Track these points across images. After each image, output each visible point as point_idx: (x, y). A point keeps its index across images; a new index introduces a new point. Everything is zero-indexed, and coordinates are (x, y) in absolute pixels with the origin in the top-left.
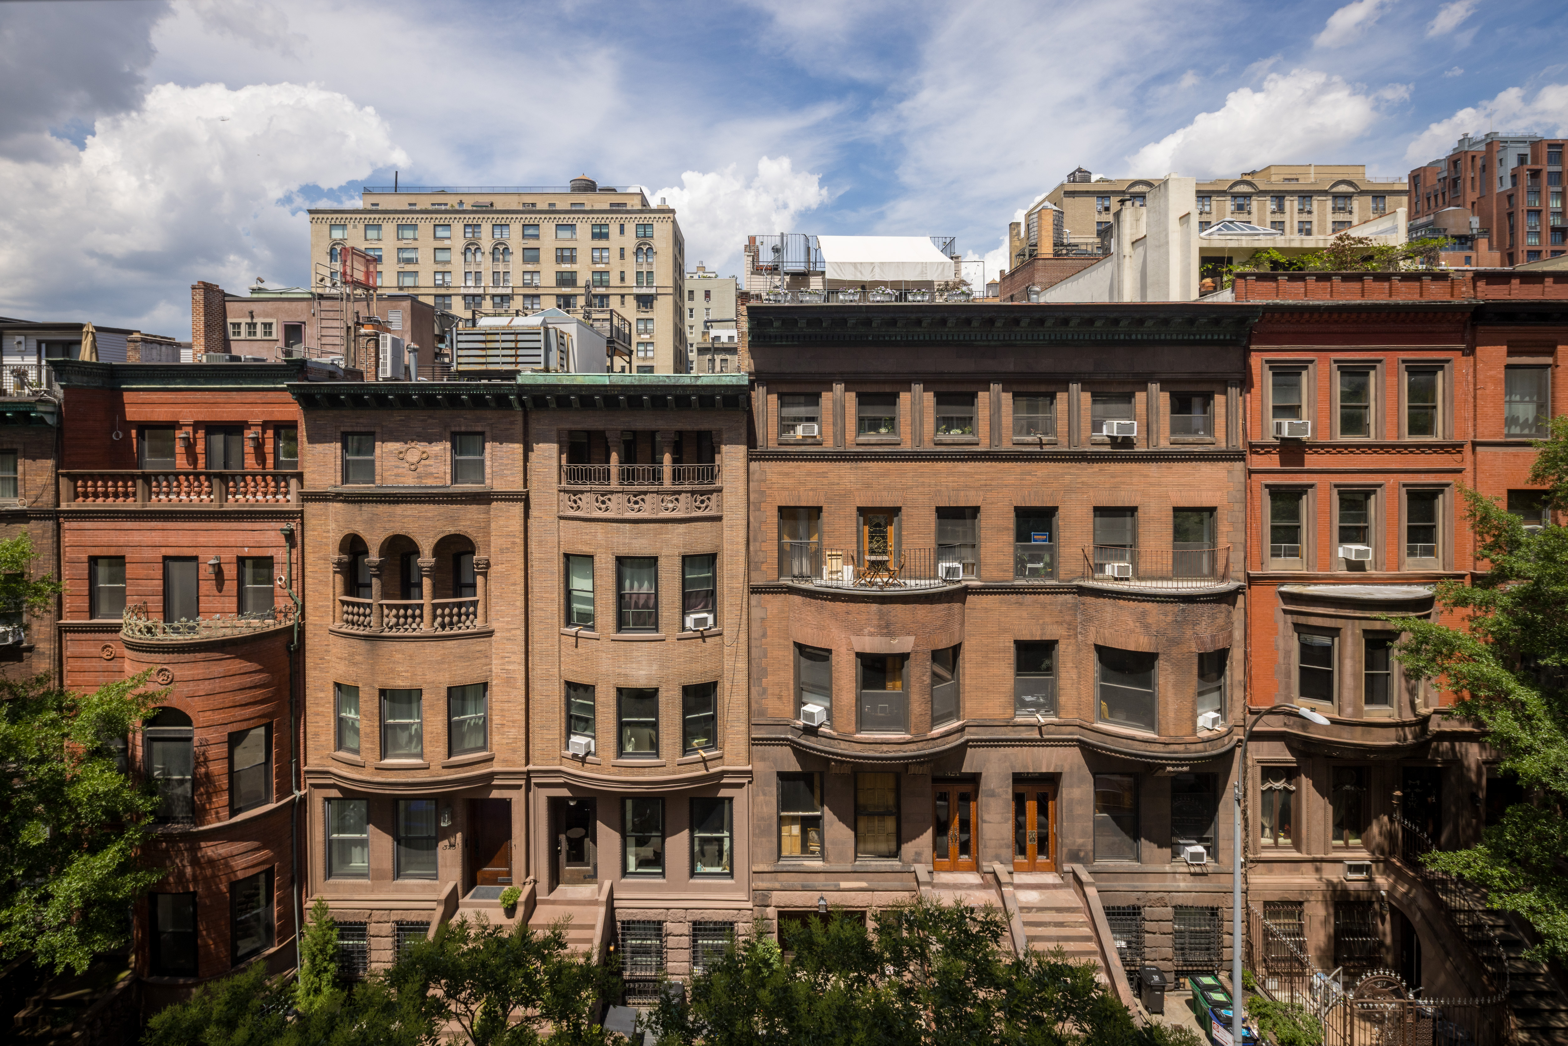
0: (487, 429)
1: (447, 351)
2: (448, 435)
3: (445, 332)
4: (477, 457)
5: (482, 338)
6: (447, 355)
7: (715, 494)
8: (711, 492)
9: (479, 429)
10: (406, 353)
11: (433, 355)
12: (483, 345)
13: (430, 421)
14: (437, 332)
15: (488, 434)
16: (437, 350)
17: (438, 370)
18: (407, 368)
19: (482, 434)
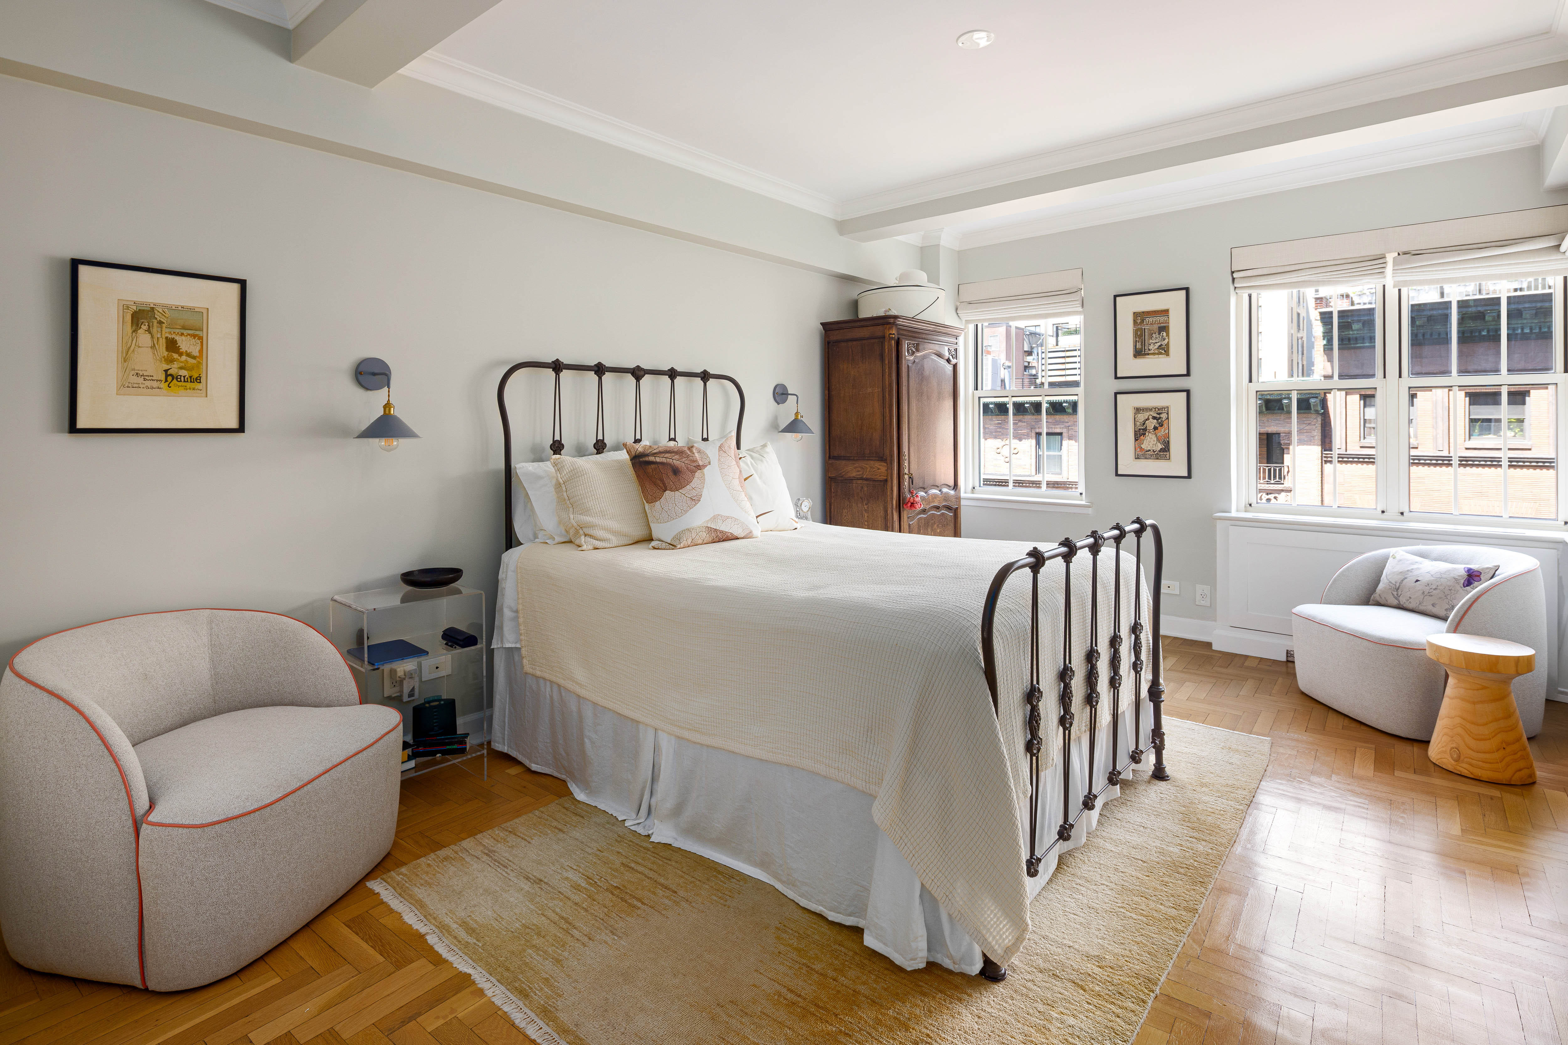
0: (1064, 431)
1: (1034, 364)
2: (1034, 435)
3: (1032, 348)
4: (1057, 453)
5: (1062, 354)
6: (1034, 367)
7: (1283, 494)
8: (1280, 491)
9: (1058, 431)
10: (1002, 369)
11: (1022, 368)
12: (1062, 360)
13: (1020, 424)
14: (1026, 349)
15: (1065, 435)
16: (1026, 364)
17: (1026, 381)
18: (1003, 381)
19: (1060, 434)
